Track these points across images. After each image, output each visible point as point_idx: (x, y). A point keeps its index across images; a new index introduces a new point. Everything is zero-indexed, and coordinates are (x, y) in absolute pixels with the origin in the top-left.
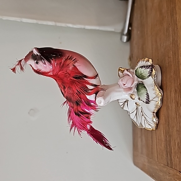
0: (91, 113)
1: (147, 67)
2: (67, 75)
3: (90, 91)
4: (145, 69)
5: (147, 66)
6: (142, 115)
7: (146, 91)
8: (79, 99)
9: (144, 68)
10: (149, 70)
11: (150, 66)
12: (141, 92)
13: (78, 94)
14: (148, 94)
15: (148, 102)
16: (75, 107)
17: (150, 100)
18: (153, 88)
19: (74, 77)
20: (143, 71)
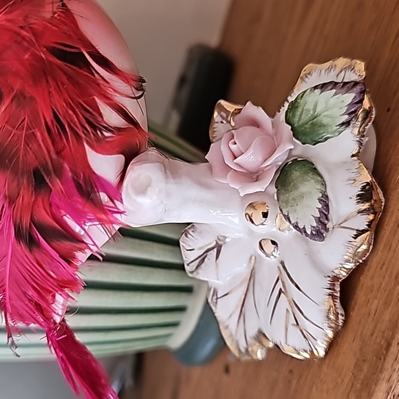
0: (87, 240)
1: (346, 86)
2: (24, 38)
3: (107, 134)
4: (335, 94)
5: (345, 84)
6: (280, 291)
7: (319, 187)
8: (54, 156)
9: (334, 91)
10: (350, 97)
11: (356, 83)
12: (295, 193)
13: (54, 130)
14: (327, 196)
15: (320, 233)
16: (26, 196)
17: (329, 225)
18: (353, 175)
19: (53, 51)
20: (327, 103)
